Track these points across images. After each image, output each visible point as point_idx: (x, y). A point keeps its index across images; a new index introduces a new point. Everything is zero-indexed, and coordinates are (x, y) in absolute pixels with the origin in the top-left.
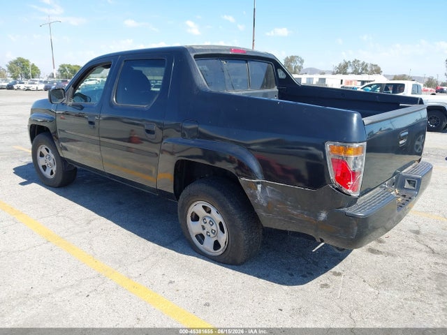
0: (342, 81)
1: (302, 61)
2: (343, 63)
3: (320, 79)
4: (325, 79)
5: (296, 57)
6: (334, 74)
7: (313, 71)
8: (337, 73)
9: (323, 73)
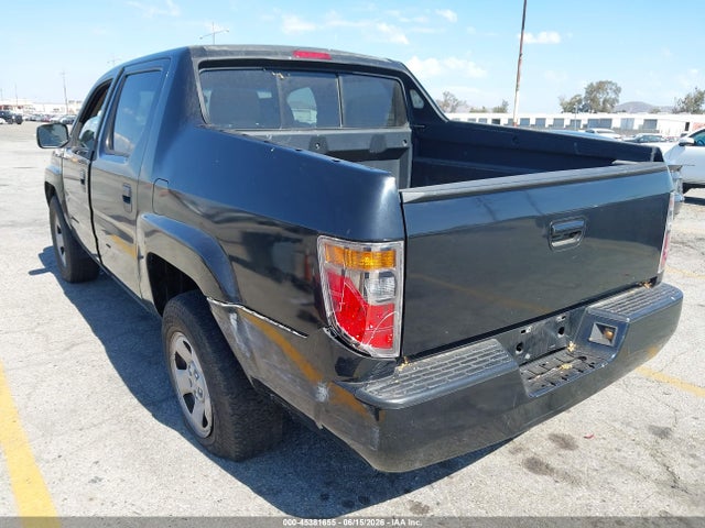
0: (688, 124)
1: (618, 90)
2: (693, 93)
3: (646, 120)
4: (656, 121)
5: (610, 83)
6: (675, 112)
7: (638, 107)
8: (683, 111)
9: (656, 111)
